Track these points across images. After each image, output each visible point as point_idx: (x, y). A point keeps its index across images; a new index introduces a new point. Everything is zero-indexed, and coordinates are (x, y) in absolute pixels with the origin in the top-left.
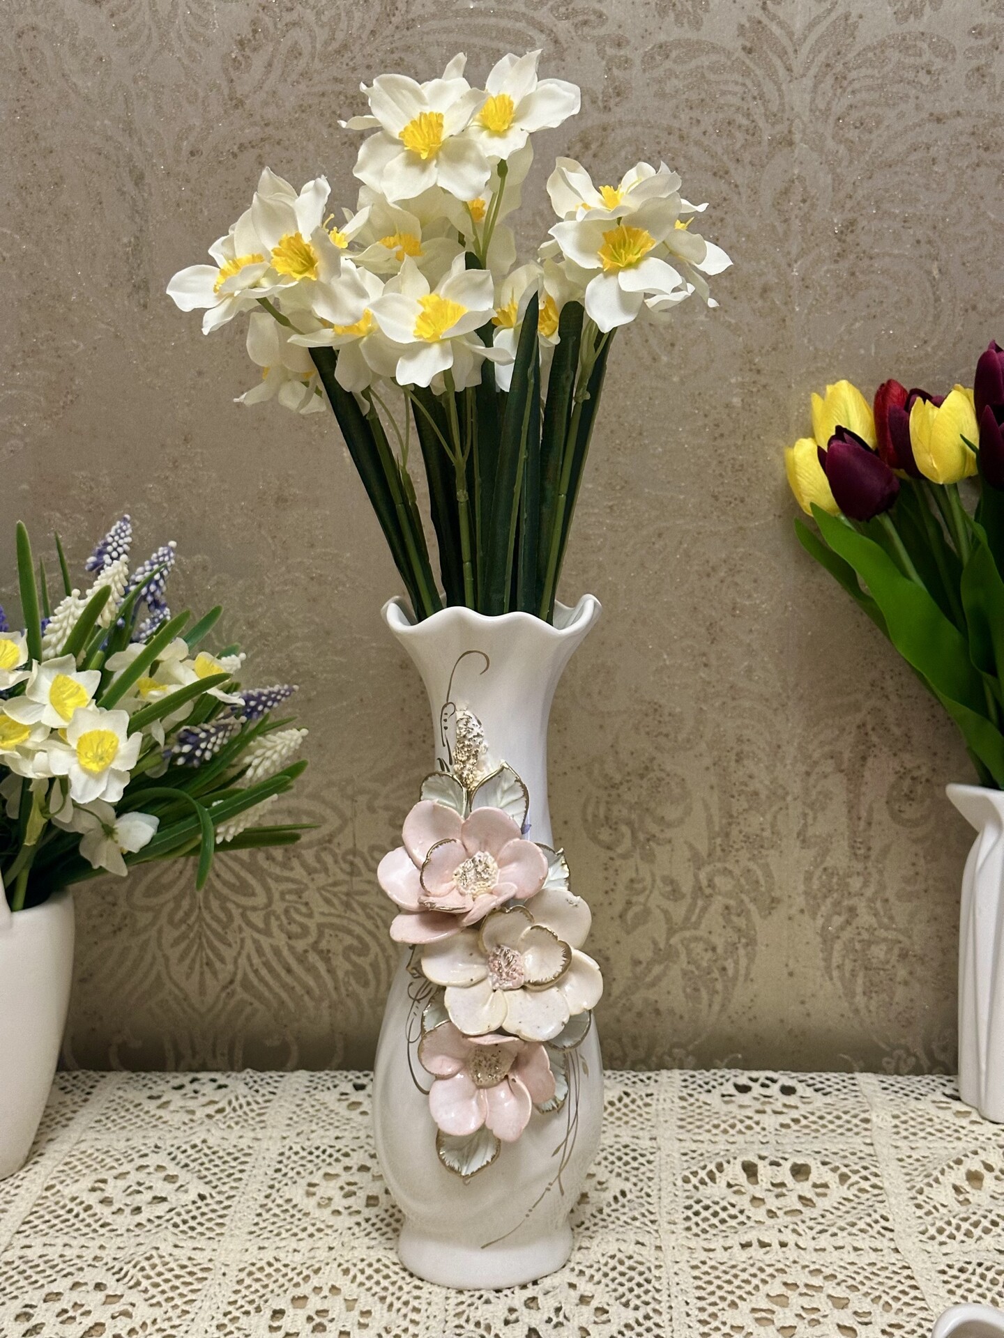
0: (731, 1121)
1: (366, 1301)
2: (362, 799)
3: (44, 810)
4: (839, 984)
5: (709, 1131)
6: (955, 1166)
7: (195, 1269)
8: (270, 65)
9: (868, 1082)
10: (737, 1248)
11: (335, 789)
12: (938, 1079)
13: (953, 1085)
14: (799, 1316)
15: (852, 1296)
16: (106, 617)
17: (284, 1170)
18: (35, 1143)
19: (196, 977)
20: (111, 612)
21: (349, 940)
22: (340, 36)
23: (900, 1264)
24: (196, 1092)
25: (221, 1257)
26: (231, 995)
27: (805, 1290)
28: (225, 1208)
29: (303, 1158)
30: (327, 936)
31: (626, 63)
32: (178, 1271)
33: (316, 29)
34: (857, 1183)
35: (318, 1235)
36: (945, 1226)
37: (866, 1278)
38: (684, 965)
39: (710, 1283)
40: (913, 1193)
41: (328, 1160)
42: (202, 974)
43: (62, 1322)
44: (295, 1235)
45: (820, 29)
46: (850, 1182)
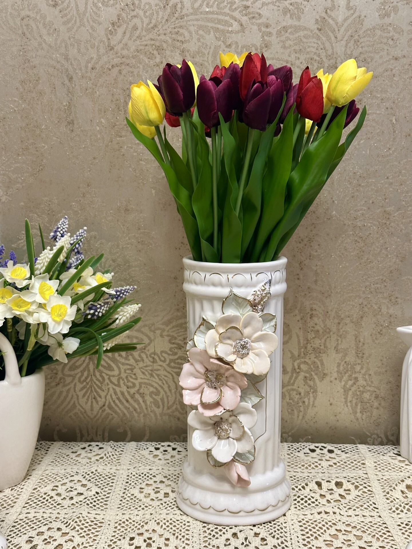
0: (309, 463)
1: (167, 535)
2: (158, 332)
3: (36, 336)
4: (350, 408)
5: (300, 468)
6: (401, 483)
7: (97, 523)
8: (125, 33)
9: (362, 448)
10: (316, 515)
11: (147, 328)
12: (391, 447)
13: (397, 450)
14: (343, 543)
15: (364, 535)
16: (61, 258)
17: (130, 482)
18: (28, 471)
19: (89, 403)
20: (63, 256)
21: (152, 389)
22: (154, 21)
23: (382, 522)
24: (91, 450)
25: (107, 518)
26: (104, 411)
27: (344, 533)
28: (107, 498)
29: (137, 477)
30: (143, 387)
31: (270, 34)
32: (90, 523)
33: (144, 19)
34: (362, 489)
35: (146, 509)
36: (399, 507)
37: (369, 527)
38: (288, 400)
39: (306, 528)
40: (385, 494)
41: (147, 478)
42: (92, 402)
43: (45, 544)
44: (137, 508)
45: (349, 21)
46: (359, 489)
